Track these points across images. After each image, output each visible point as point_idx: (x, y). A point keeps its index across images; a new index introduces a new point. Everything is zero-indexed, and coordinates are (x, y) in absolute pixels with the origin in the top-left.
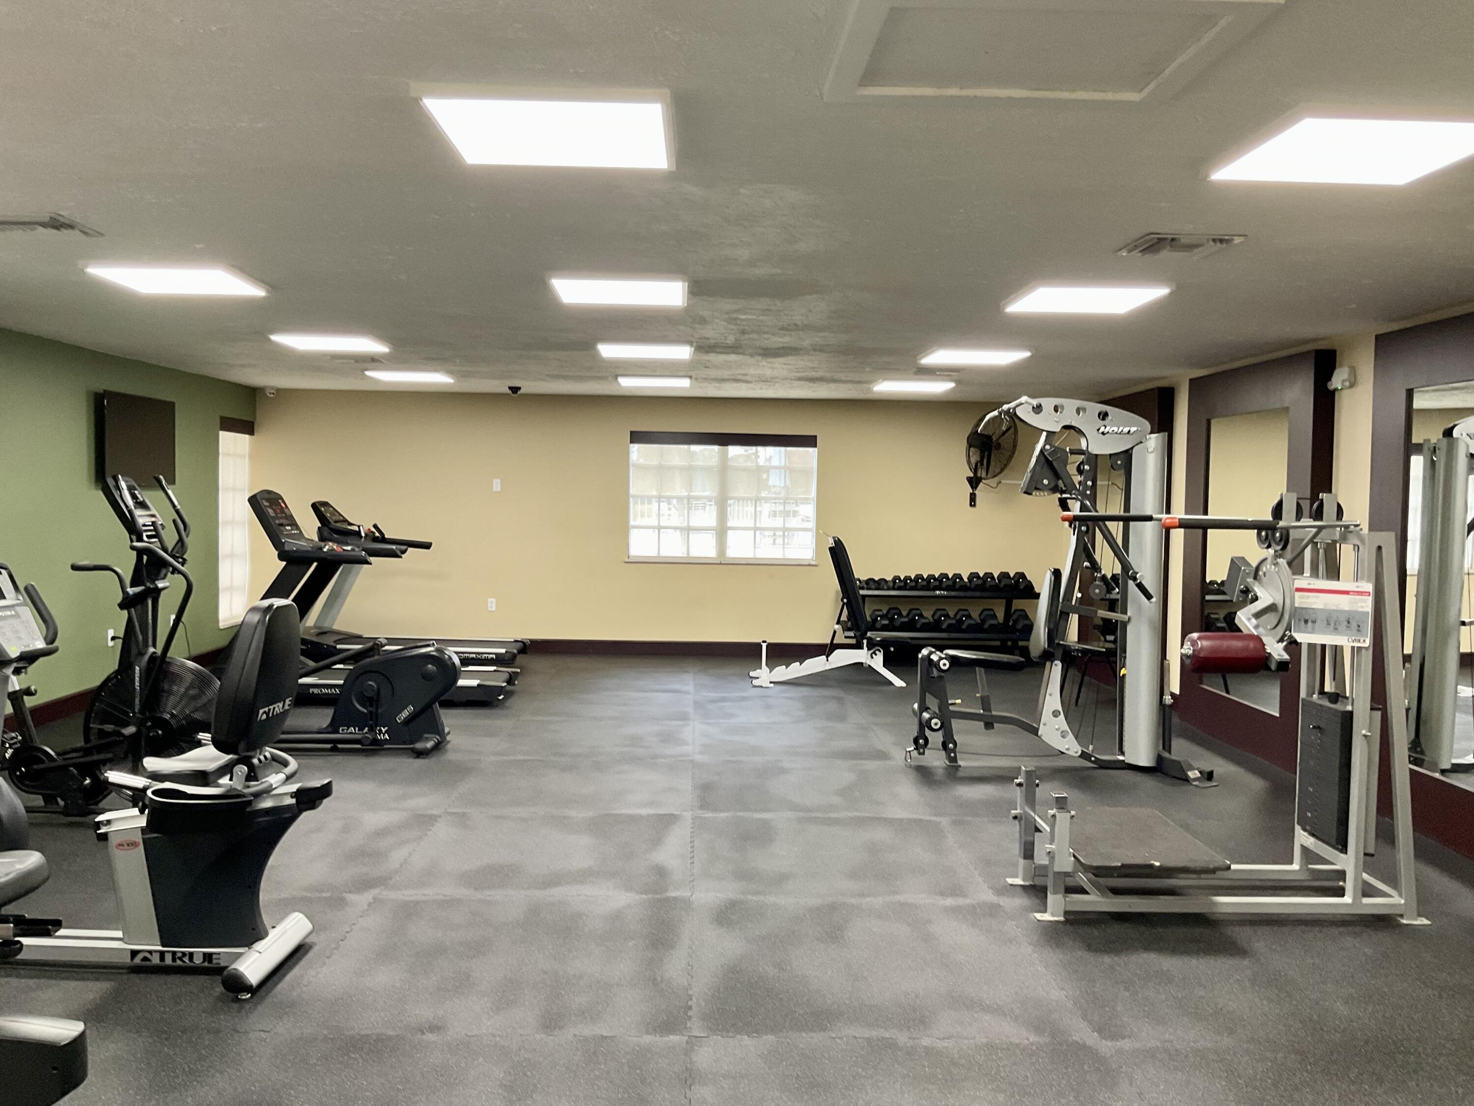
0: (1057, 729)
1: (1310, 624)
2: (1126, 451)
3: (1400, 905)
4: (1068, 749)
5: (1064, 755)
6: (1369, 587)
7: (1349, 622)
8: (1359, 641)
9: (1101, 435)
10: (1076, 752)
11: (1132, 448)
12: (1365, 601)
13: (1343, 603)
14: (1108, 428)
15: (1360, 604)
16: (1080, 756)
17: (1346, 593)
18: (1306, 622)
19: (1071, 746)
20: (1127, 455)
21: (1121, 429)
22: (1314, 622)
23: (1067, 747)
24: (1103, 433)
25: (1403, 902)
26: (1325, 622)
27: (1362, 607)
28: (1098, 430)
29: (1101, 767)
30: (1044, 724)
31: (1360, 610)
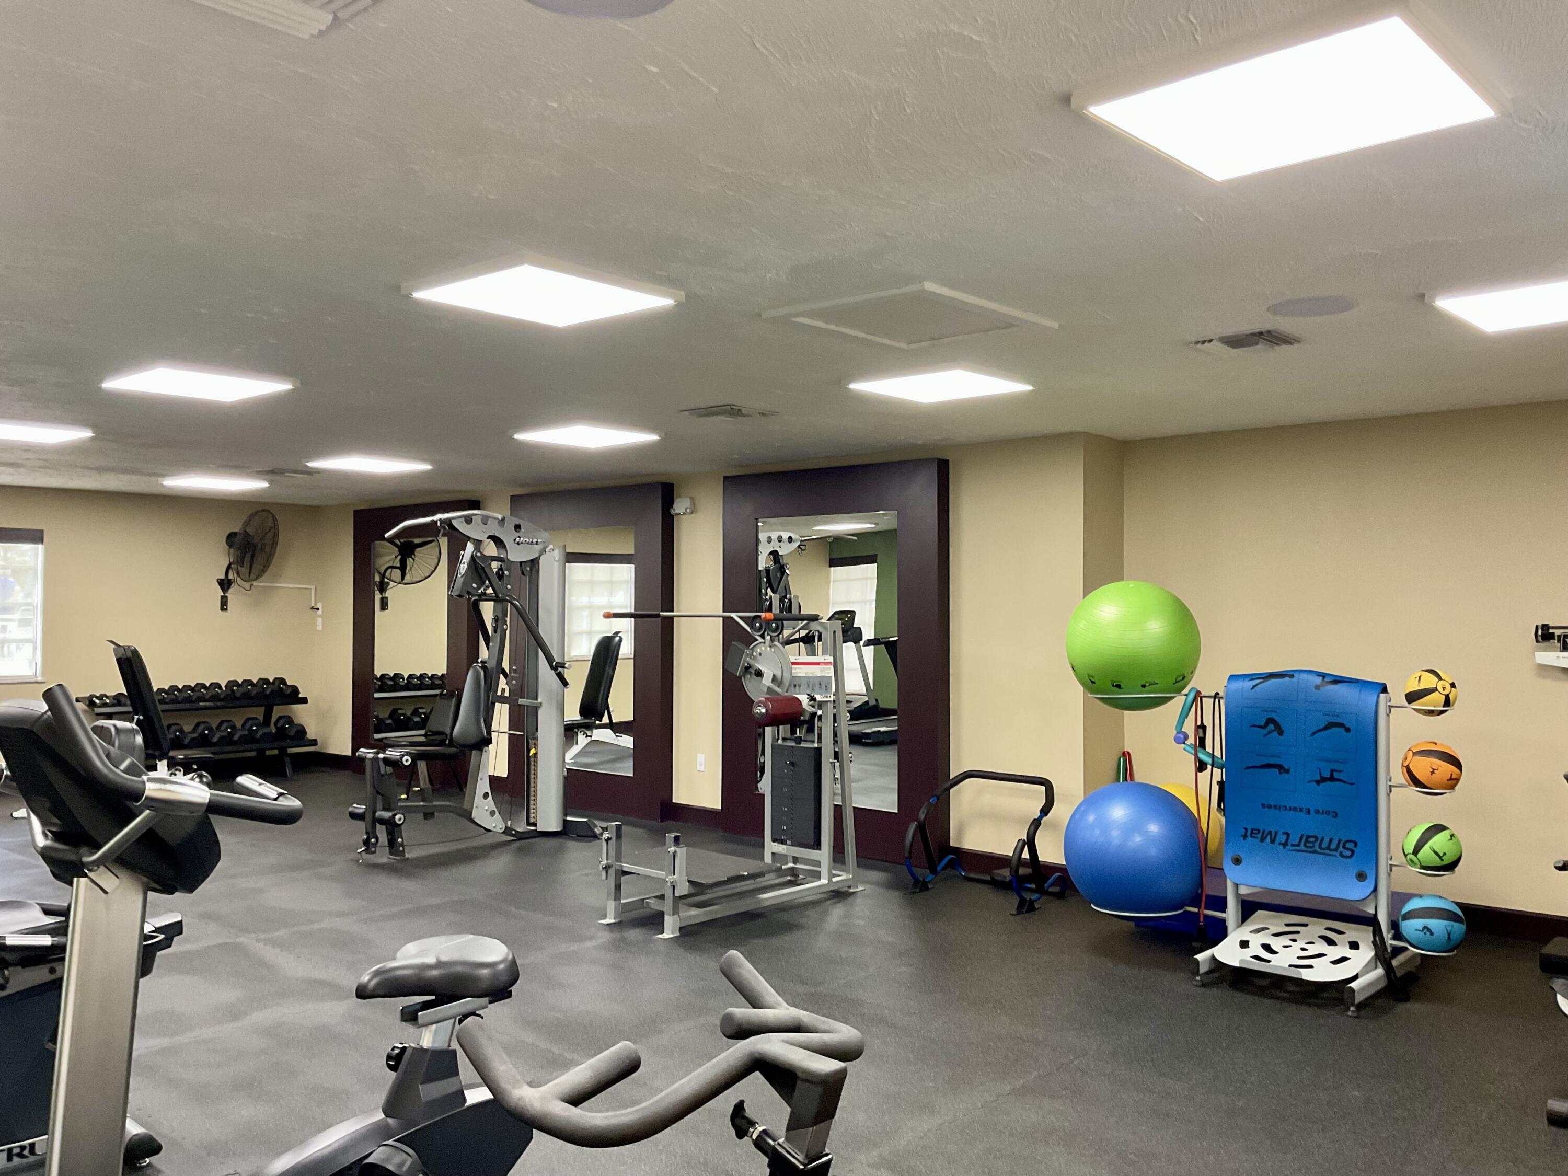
0: (487, 810)
1: (797, 687)
2: (532, 561)
3: (849, 880)
4: (494, 827)
5: (491, 833)
6: (831, 659)
7: (820, 684)
8: (827, 697)
9: (517, 545)
10: (501, 829)
11: (540, 556)
12: (830, 669)
13: (816, 671)
14: (522, 539)
15: (826, 671)
16: (503, 833)
17: (818, 664)
18: (795, 686)
19: (496, 824)
20: (534, 563)
21: (531, 540)
22: (800, 686)
23: (494, 825)
24: (518, 543)
25: (851, 876)
26: (806, 685)
27: (828, 673)
28: (515, 540)
29: (519, 839)
30: (476, 807)
31: (827, 675)
